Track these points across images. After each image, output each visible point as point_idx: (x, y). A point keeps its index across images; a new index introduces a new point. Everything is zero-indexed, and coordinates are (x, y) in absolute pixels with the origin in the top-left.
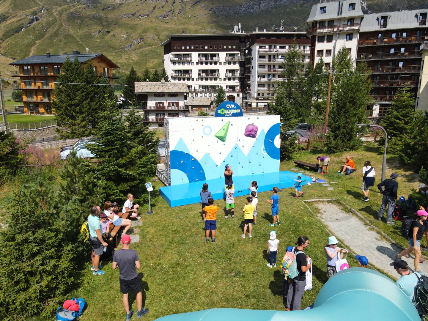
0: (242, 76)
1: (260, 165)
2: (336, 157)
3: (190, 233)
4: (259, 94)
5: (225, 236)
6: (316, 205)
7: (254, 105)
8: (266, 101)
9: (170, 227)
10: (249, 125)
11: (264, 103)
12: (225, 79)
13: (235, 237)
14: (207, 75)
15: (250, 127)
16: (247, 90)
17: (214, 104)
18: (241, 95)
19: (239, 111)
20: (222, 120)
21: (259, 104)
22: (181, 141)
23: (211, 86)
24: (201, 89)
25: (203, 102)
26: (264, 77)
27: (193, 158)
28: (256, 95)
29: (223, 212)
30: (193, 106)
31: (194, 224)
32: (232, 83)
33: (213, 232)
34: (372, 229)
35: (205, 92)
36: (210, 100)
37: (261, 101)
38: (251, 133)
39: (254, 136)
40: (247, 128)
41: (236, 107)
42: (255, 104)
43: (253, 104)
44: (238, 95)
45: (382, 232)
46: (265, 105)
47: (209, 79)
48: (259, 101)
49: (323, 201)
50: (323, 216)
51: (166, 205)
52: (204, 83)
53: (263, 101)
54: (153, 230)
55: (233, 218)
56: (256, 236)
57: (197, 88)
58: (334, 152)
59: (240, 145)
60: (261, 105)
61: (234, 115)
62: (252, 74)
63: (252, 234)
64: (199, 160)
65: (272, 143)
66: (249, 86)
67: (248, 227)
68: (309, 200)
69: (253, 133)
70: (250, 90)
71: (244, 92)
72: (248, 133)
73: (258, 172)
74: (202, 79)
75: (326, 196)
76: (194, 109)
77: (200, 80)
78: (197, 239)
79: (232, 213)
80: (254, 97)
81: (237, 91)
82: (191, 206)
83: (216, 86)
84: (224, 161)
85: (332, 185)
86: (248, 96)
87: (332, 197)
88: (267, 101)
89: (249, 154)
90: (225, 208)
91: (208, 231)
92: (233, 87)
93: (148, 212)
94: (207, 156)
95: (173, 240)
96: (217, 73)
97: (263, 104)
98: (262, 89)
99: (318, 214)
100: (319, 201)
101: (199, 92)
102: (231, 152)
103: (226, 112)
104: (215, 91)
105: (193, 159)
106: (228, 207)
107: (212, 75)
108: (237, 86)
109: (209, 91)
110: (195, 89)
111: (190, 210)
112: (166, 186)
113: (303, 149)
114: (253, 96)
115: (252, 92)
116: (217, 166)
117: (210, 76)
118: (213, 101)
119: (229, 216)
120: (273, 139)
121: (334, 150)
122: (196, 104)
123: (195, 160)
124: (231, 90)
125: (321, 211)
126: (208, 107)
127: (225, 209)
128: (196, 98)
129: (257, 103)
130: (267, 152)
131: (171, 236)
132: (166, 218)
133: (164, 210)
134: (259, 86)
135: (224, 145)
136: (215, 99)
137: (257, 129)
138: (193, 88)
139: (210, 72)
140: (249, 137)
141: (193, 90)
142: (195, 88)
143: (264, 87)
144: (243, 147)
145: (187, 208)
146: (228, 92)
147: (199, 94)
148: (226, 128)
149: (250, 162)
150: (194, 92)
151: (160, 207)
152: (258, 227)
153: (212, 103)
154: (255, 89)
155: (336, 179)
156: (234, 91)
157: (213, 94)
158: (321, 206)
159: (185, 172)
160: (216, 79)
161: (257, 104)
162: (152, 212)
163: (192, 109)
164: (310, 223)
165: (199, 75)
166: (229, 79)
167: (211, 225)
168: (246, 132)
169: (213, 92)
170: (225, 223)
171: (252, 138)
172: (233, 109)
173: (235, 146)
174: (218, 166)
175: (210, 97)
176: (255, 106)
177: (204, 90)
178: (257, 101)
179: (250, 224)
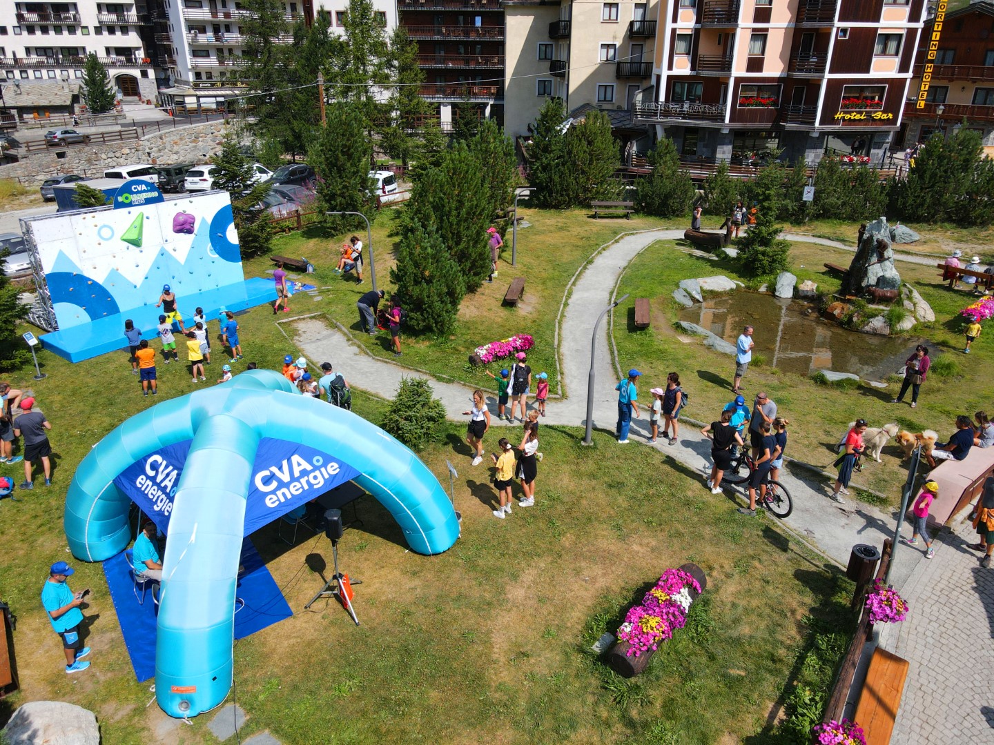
0: (144, 21)
1: (209, 275)
2: (335, 243)
3: (118, 390)
4: (198, 75)
5: (169, 384)
6: (295, 325)
7: (191, 102)
8: (219, 93)
9: (84, 390)
10: (179, 214)
11: (215, 96)
12: (98, 30)
13: (184, 383)
14: (44, 17)
15: (181, 218)
16: (165, 62)
17: (82, 101)
18: (151, 73)
19: (155, 194)
20: (129, 213)
21: (201, 99)
22: (61, 256)
23: (62, 49)
24: (34, 58)
25: (51, 98)
26: (203, 31)
27: (90, 280)
28: (191, 77)
29: (161, 356)
30: (22, 110)
31: (120, 380)
32: (119, 40)
33: (153, 382)
34: (353, 344)
35: (50, 67)
36: (67, 90)
37: (206, 93)
38: (184, 226)
39: (190, 231)
40: (175, 220)
41: (149, 188)
42: (194, 99)
43: (187, 100)
44: (144, 74)
45: (363, 346)
46: (218, 103)
47: (51, 28)
48: (202, 93)
49: (304, 319)
50: (301, 339)
51: (60, 361)
52: (39, 40)
53: (211, 93)
54: (58, 398)
55: (177, 361)
56: (211, 377)
57: (21, 54)
58: (333, 236)
59: (169, 248)
60: (209, 103)
61: (149, 201)
62: (172, 21)
63: (205, 375)
64: (100, 281)
65: (224, 238)
66: (169, 51)
67: (198, 369)
68: (284, 321)
69: (188, 227)
70: (174, 62)
71: (159, 66)
72: (178, 228)
73: (208, 285)
74: (31, 30)
75: (309, 310)
76: (25, 116)
77: (25, 33)
78: (130, 395)
79: (175, 355)
80: (187, 83)
81: (140, 61)
82: (107, 356)
83: (76, 49)
84: (146, 278)
85: (321, 292)
86: (172, 79)
87: (317, 311)
88: (223, 92)
89: (187, 261)
90: (163, 350)
91: (145, 383)
92: (126, 52)
93: (36, 377)
94: (114, 273)
95: (95, 402)
96: (72, 12)
97: (213, 100)
98: (203, 62)
99: (296, 338)
100: (299, 319)
101: (30, 66)
102: (156, 261)
103: (134, 198)
104: (77, 64)
105: (89, 282)
106: (166, 348)
107: (58, 18)
108: (138, 49)
109: (57, 64)
110: (16, 60)
111: (108, 361)
112: (49, 332)
113: (290, 229)
114: (184, 78)
115: (180, 68)
116: (135, 287)
117: (52, 21)
118: (76, 92)
119: (170, 360)
120: (224, 232)
121: (333, 231)
122: (29, 104)
123: (95, 284)
124: (123, 58)
125: (300, 332)
126: (69, 109)
127: (163, 352)
128: (25, 86)
129: (198, 97)
130: (218, 253)
131: (91, 399)
132: (72, 380)
133: (62, 369)
134: (197, 52)
135: (141, 252)
136: (81, 87)
137: (194, 219)
138: (9, 55)
139: (50, 11)
140: (182, 234)
141: (12, 62)
142: (14, 54)
143: (208, 56)
144: (175, 250)
145: (101, 360)
146: (113, 65)
147: (30, 72)
148: (138, 224)
149: (191, 273)
150: (14, 67)
151: (54, 366)
152: (213, 366)
153: (75, 99)
154: (186, 62)
155: (330, 282)
156: (130, 62)
157: (71, 71)
158: (301, 326)
159: (81, 305)
160: (72, 30)
161: (198, 101)
162: (43, 375)
163: (21, 117)
164: (281, 350)
165: (20, 17)
166: (111, 30)
167: (148, 374)
168: (175, 226)
169: (71, 67)
170: (167, 370)
171: (188, 235)
172: (144, 191)
173: (161, 250)
174: (138, 287)
175: (65, 84)
176: (195, 106)
177: (43, 59)
178: (198, 93)
179: (200, 365)
